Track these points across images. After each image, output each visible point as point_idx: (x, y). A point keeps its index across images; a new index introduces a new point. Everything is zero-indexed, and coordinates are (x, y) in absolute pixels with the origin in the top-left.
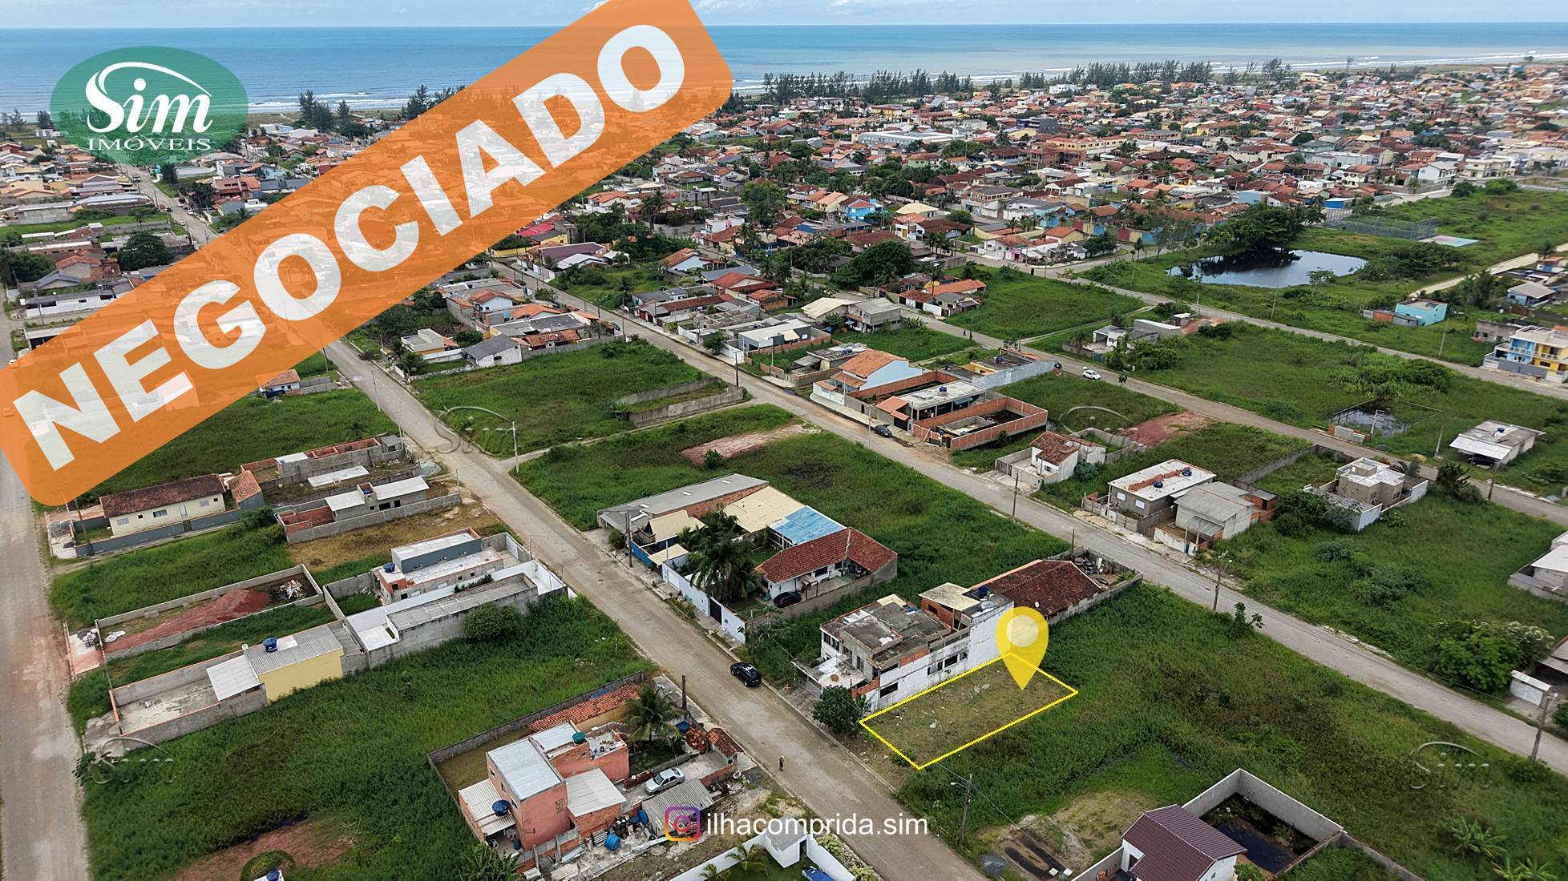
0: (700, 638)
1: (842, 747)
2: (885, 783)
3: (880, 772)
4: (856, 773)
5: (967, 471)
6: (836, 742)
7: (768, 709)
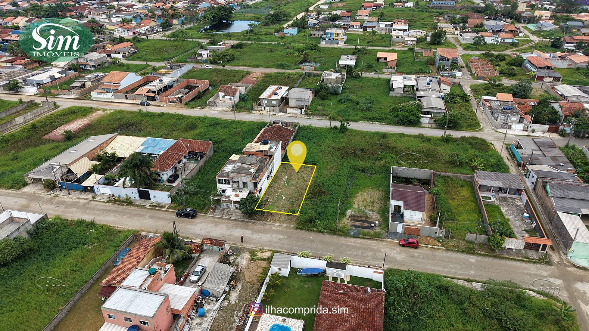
0: (144, 210)
1: (258, 222)
2: (288, 225)
3: (282, 223)
4: (273, 228)
5: (197, 109)
6: (254, 221)
7: (211, 222)
